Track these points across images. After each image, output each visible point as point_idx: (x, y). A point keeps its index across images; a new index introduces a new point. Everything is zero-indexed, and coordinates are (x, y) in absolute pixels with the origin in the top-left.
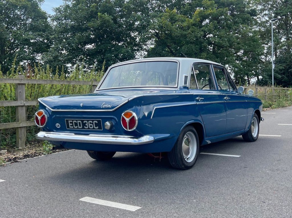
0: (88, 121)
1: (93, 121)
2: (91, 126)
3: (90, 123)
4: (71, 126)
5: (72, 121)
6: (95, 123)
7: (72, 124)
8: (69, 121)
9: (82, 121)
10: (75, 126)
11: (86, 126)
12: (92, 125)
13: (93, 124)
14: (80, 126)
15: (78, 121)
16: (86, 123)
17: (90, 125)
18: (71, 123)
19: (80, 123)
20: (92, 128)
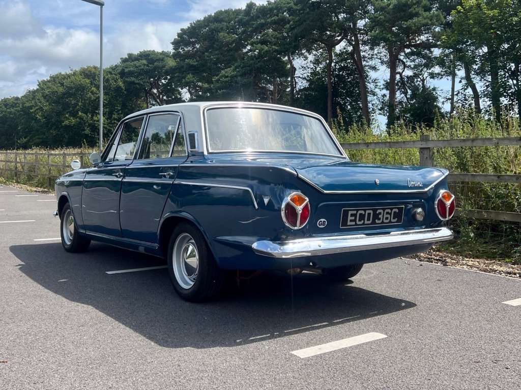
0: (384, 210)
1: (391, 209)
2: (387, 218)
3: (387, 213)
4: (351, 221)
5: (355, 212)
6: (394, 212)
7: (353, 218)
8: (350, 213)
9: (375, 211)
10: (360, 221)
11: (379, 219)
12: (389, 216)
13: (390, 214)
14: (368, 219)
15: (367, 211)
16: (381, 214)
17: (386, 216)
18: (352, 215)
19: (369, 214)
20: (388, 221)
